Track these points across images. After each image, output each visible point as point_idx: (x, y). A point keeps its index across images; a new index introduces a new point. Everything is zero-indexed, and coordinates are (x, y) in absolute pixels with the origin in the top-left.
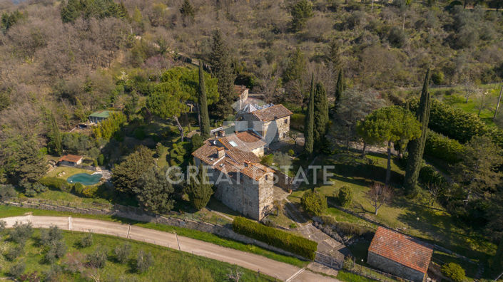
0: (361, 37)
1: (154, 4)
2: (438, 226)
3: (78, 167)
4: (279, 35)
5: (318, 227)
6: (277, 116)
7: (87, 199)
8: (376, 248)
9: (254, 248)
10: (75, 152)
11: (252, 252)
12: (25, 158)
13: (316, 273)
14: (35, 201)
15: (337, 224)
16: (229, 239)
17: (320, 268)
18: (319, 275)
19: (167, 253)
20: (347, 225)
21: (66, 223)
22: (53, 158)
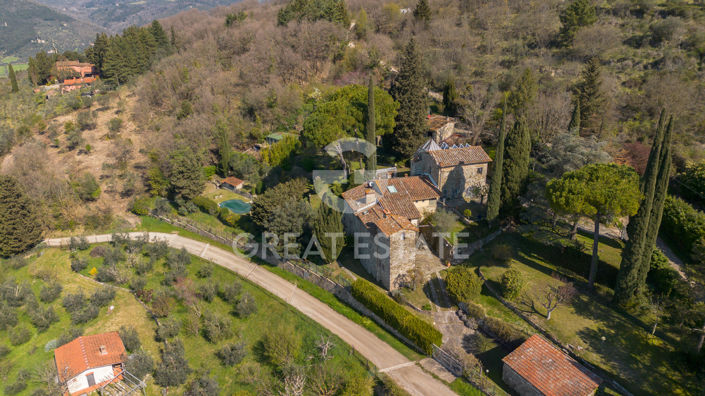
0: (662, 60)
1: (385, 5)
2: (638, 358)
3: (237, 192)
4: (537, 50)
5: (460, 318)
6: (465, 161)
7: (229, 228)
8: (514, 361)
9: (369, 322)
10: (240, 176)
11: (364, 326)
12: (182, 172)
13: (427, 372)
14: (184, 220)
15: (485, 319)
16: (347, 304)
17: (435, 368)
18: (429, 375)
19: (275, 303)
20: (497, 323)
21: (200, 250)
22: (219, 179)
